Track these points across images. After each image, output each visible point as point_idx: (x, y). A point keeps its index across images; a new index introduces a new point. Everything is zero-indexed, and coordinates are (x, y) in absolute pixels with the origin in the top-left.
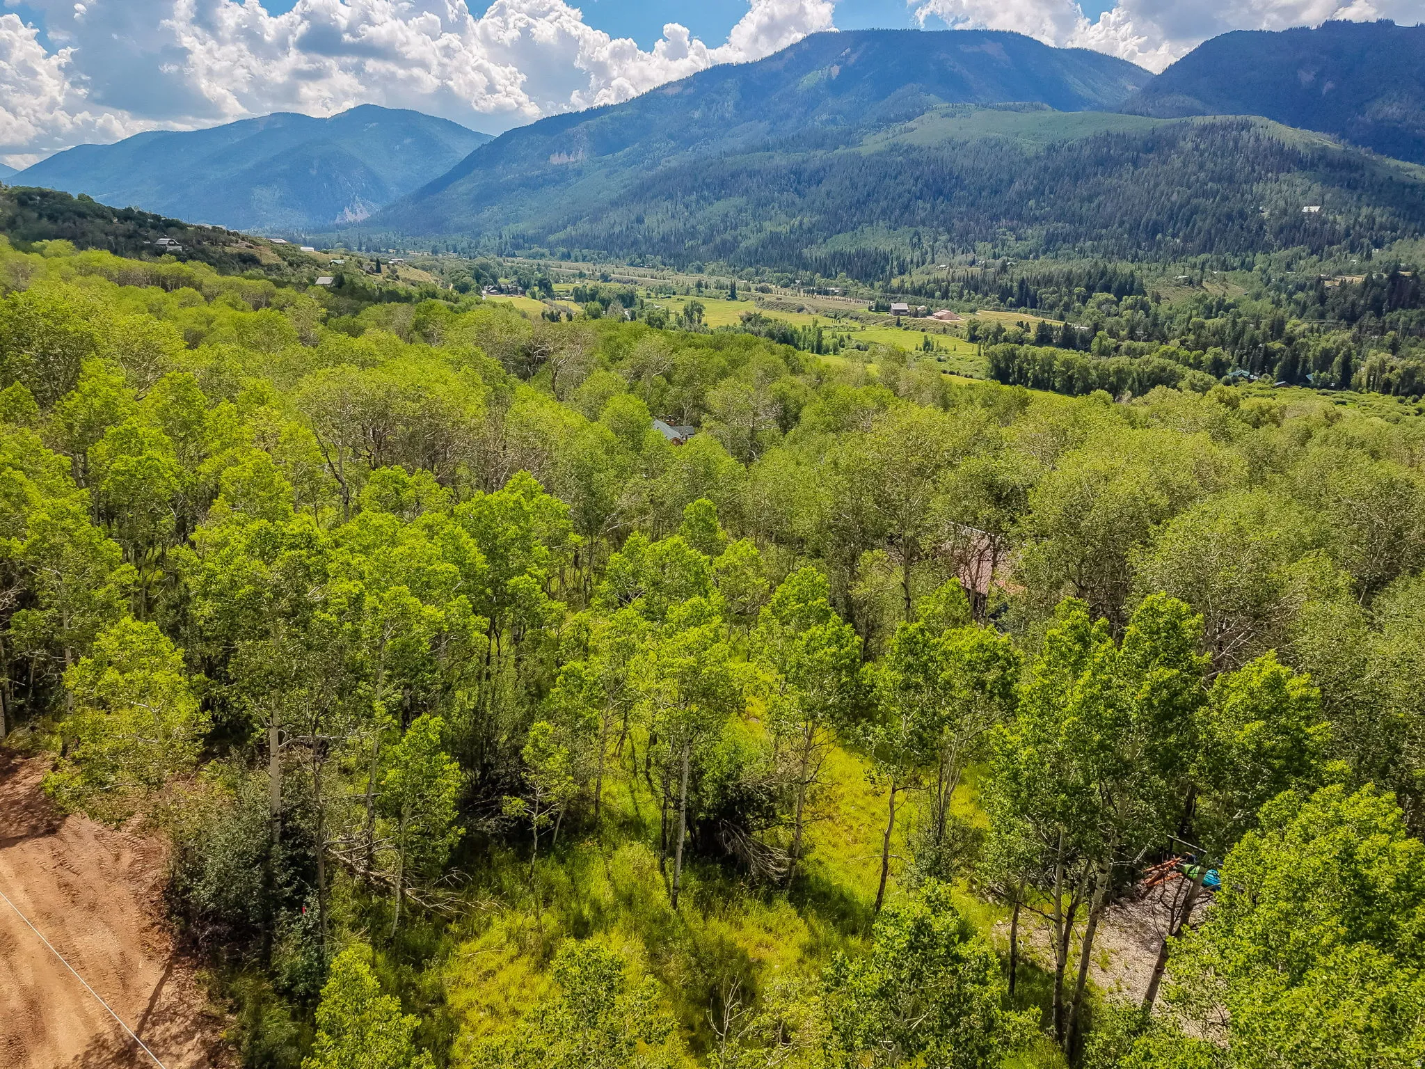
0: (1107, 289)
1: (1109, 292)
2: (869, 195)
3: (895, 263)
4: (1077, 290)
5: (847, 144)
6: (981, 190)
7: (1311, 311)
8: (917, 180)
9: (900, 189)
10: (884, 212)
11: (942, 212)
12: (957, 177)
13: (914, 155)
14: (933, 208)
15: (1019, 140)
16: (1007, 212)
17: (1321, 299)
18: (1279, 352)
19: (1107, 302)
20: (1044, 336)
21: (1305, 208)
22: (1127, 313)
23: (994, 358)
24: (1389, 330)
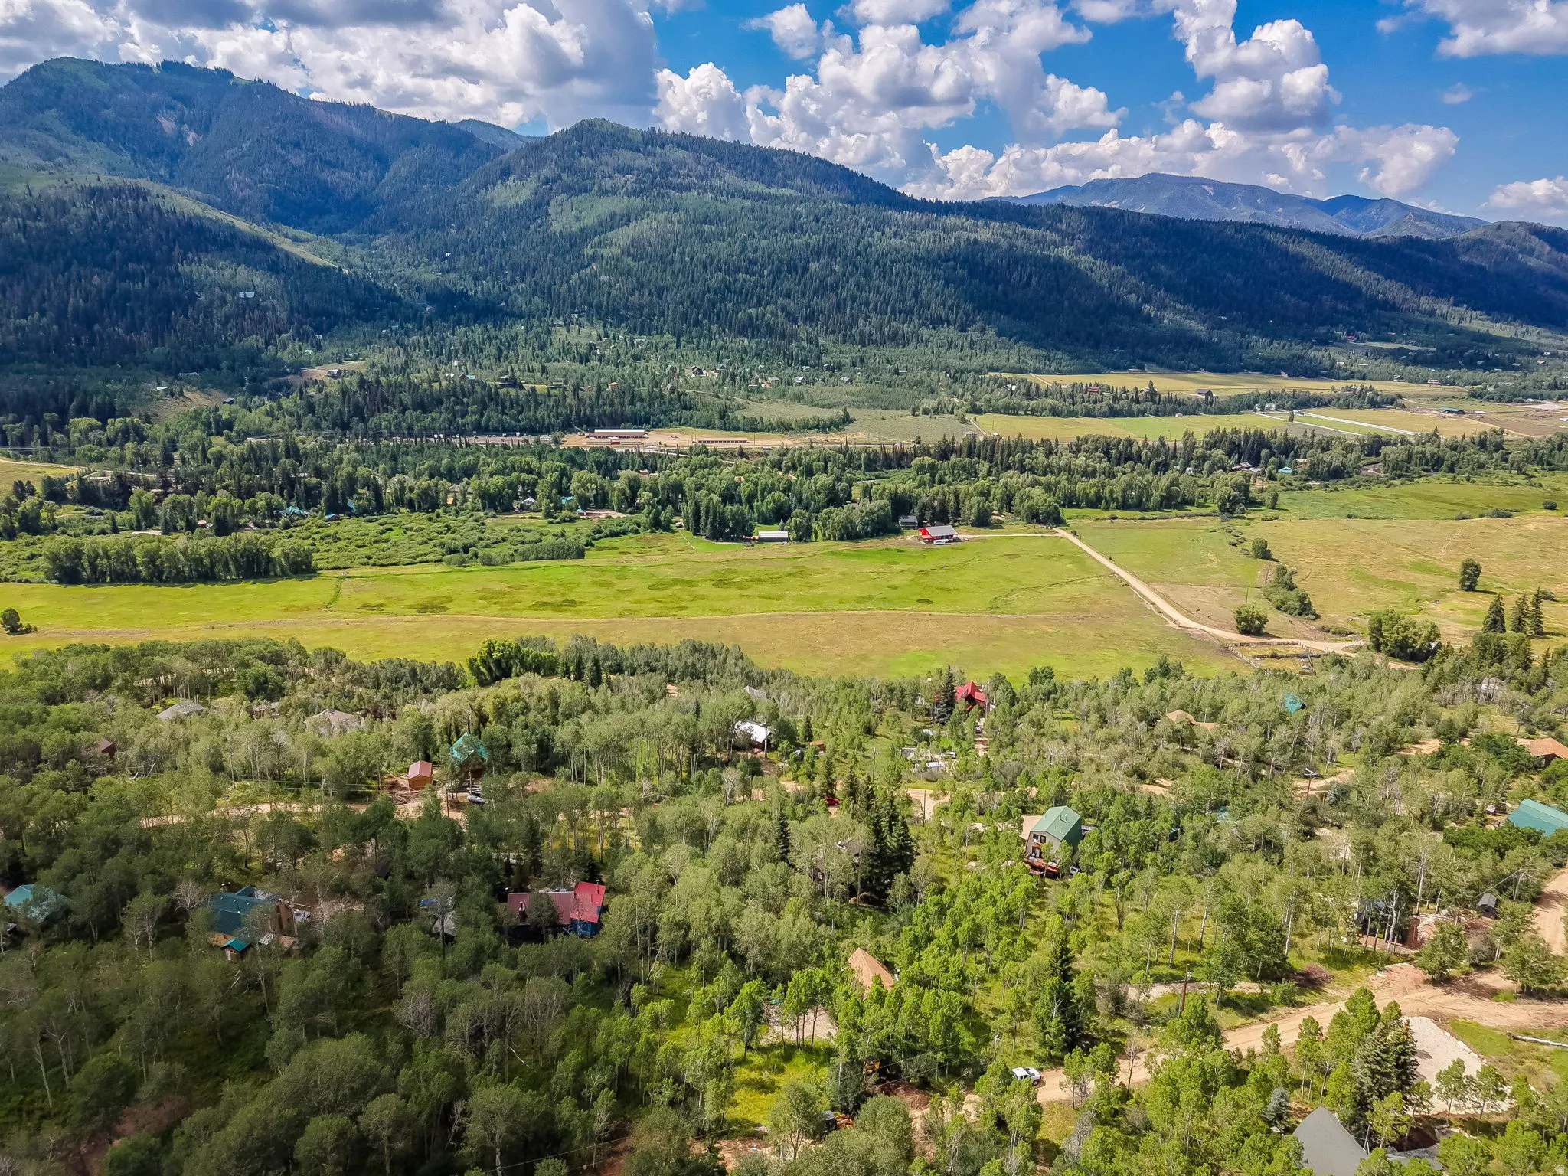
0: (83, 411)
1: (87, 415)
4: (47, 416)
7: (306, 422)
17: (311, 408)
18: (318, 486)
19: (91, 428)
20: (56, 493)
21: (242, 294)
22: (130, 446)
23: (54, 558)
24: (377, 435)
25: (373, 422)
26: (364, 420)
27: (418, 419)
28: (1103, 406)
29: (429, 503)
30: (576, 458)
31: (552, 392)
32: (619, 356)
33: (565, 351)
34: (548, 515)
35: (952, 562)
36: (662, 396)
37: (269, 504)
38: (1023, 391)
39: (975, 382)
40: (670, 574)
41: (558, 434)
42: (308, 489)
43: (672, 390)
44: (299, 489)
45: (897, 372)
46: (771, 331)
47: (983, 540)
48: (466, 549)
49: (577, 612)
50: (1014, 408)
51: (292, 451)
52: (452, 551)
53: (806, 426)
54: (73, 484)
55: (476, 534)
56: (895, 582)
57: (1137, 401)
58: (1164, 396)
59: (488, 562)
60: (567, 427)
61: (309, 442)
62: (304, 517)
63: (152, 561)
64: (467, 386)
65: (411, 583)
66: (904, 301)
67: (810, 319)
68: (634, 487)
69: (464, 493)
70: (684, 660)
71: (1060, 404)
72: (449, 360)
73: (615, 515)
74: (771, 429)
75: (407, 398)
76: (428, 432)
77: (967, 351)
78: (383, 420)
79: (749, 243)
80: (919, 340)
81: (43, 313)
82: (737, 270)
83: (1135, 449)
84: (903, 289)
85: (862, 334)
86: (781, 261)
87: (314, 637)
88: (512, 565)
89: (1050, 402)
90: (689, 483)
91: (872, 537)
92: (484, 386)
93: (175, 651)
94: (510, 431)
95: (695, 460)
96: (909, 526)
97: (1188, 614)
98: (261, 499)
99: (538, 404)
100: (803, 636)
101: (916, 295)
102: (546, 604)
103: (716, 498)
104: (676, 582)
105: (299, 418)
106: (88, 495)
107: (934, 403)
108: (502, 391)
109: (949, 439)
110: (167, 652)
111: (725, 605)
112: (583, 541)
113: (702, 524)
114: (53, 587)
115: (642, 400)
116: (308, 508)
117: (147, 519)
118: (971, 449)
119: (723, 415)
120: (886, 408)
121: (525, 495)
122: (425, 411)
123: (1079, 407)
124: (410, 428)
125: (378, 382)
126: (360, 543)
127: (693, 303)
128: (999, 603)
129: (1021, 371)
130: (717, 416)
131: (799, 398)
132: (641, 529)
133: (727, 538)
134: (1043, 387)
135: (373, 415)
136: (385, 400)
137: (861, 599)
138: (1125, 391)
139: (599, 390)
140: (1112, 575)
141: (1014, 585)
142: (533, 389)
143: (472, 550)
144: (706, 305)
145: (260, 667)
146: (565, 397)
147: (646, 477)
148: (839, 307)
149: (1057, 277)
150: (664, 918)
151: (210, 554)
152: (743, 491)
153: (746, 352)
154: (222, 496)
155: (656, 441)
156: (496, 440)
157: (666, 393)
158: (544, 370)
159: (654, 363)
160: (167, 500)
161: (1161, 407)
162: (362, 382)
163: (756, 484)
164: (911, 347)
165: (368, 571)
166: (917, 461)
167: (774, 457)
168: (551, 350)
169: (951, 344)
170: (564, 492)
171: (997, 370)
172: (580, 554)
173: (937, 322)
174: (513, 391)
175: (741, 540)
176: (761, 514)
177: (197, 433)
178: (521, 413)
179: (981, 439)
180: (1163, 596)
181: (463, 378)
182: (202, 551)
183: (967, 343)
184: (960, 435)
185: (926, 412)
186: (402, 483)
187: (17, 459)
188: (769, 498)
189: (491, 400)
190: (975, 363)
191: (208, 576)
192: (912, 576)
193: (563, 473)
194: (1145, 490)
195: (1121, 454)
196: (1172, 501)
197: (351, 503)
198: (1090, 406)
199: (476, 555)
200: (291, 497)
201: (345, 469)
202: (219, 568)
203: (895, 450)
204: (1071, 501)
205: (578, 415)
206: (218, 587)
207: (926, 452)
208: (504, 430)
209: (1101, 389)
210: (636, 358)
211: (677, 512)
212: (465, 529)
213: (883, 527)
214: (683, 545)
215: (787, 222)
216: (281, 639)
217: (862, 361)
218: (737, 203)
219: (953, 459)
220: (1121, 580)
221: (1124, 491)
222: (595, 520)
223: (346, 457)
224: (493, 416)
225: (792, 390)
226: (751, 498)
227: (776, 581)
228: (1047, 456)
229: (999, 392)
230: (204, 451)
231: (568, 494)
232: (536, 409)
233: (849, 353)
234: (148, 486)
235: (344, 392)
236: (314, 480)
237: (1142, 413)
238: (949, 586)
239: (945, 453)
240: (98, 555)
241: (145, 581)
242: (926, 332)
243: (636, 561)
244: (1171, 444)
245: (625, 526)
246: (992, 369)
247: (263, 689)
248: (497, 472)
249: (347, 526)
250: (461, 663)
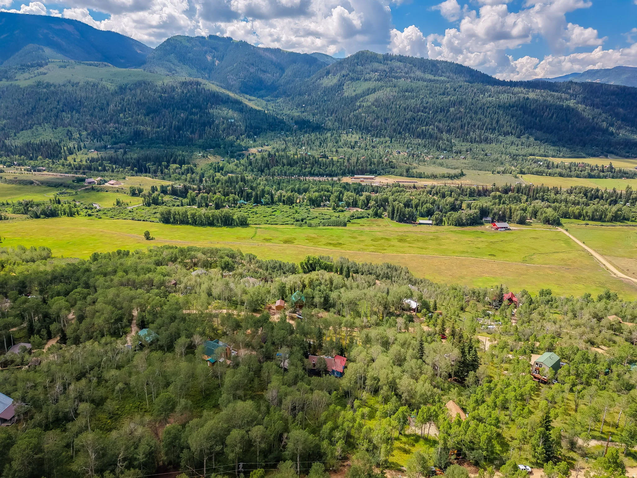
0: (174, 162)
1: (176, 163)
2: (33, 109)
3: (65, 148)
4: (163, 163)
5: (8, 79)
6: (94, 108)
7: (248, 169)
8: (58, 102)
9: (51, 107)
10: (45, 119)
11: (78, 119)
12: (80, 101)
13: (52, 88)
14: (72, 117)
15: (104, 83)
16: (111, 119)
17: (251, 164)
18: (251, 193)
19: (177, 168)
20: (164, 191)
21: (230, 121)
22: (189, 175)
23: (162, 214)
24: (273, 175)
25: (272, 170)
26: (269, 169)
27: (289, 170)
28: (586, 173)
29: (290, 202)
30: (346, 187)
31: (339, 160)
32: (366, 146)
33: (345, 144)
34: (334, 209)
35: (507, 239)
36: (383, 163)
37: (234, 199)
38: (545, 165)
39: (523, 160)
40: (380, 235)
41: (340, 177)
42: (248, 194)
43: (387, 160)
44: (245, 194)
45: (486, 155)
46: (431, 136)
47: (522, 230)
48: (302, 220)
49: (342, 248)
50: (541, 172)
51: (243, 180)
52: (297, 221)
53: (443, 177)
54: (170, 188)
55: (306, 215)
56: (479, 246)
57: (603, 172)
58: (617, 169)
59: (310, 225)
60: (344, 174)
61: (249, 177)
62: (246, 204)
63: (193, 217)
64: (307, 157)
65: (282, 232)
66: (492, 125)
67: (449, 131)
68: (368, 199)
69: (303, 199)
70: (383, 271)
71: (564, 172)
72: (302, 147)
73: (360, 210)
74: (428, 177)
75: (285, 161)
76: (292, 174)
77: (520, 147)
78: (275, 169)
79: (424, 100)
80: (497, 141)
81: (164, 127)
82: (418, 111)
83: (600, 193)
84: (492, 119)
85: (471, 138)
86: (437, 107)
87: (246, 249)
88: (319, 227)
89: (558, 170)
90: (391, 198)
91: (470, 225)
92: (314, 157)
93: (198, 250)
94: (322, 175)
95: (394, 189)
96: (487, 222)
97: (622, 271)
98: (231, 197)
99: (333, 165)
100: (436, 266)
101: (497, 122)
102: (330, 244)
103: (402, 205)
104: (382, 238)
105: (246, 167)
106: (174, 192)
107: (502, 169)
108: (320, 159)
109: (509, 185)
110: (196, 250)
111: (402, 250)
112: (346, 220)
113: (395, 215)
114: (161, 224)
115: (374, 164)
116: (247, 201)
117: (193, 202)
118: (519, 190)
119: (408, 170)
120: (480, 170)
121: (326, 200)
122: (291, 166)
123: (573, 173)
124: (285, 173)
125: (275, 154)
126: (265, 215)
127: (398, 125)
128: (527, 259)
129: (545, 156)
130: (405, 171)
131: (441, 165)
132: (369, 216)
133: (405, 222)
134: (555, 164)
135: (272, 167)
136: (277, 162)
137: (463, 252)
138: (597, 166)
139: (358, 160)
140: (584, 250)
141: (535, 251)
142: (332, 159)
143: (304, 221)
144: (404, 125)
145: (227, 259)
146: (344, 162)
147: (373, 195)
148: (462, 127)
149: (566, 114)
150: (369, 375)
151: (213, 216)
152: (414, 202)
153: (419, 145)
154: (218, 195)
155: (379, 181)
156: (316, 178)
157: (384, 161)
158: (337, 151)
159: (381, 149)
160: (200, 195)
161: (615, 175)
162: (269, 154)
163: (419, 200)
164: (494, 144)
165: (267, 226)
166: (493, 194)
167: (428, 189)
168: (340, 143)
169: (512, 143)
170: (340, 200)
171: (534, 155)
172: (345, 225)
173: (506, 134)
174: (324, 160)
175: (411, 223)
176: (421, 213)
177: (211, 171)
178: (326, 168)
179: (524, 185)
180: (610, 262)
181: (306, 154)
182: (210, 215)
183: (520, 143)
184: (514, 183)
185: (498, 173)
186: (281, 194)
187: (153, 178)
188: (425, 206)
189: (316, 163)
190: (523, 152)
191: (211, 224)
192: (487, 244)
193: (341, 192)
194: (604, 213)
195: (593, 195)
196: (618, 218)
197: (263, 200)
198: (579, 173)
199: (306, 223)
200: (242, 197)
201: (261, 187)
202: (215, 221)
203: (483, 188)
204: (566, 215)
205: (348, 169)
206: (214, 228)
207: (498, 190)
208: (320, 175)
209: (584, 165)
210: (374, 147)
211: (385, 210)
212: (302, 213)
213: (475, 221)
214: (386, 224)
215: (442, 91)
216: (235, 249)
217: (471, 150)
218: (420, 83)
219: (510, 193)
220: (588, 253)
221: (593, 212)
222: (352, 212)
223: (262, 183)
224: (316, 169)
225: (439, 161)
226: (417, 206)
227: (425, 241)
228: (555, 195)
229: (534, 165)
230: (213, 178)
231: (342, 201)
232: (333, 167)
233: (465, 146)
234: (194, 190)
235: (263, 158)
236: (250, 191)
237: (605, 177)
238: (505, 249)
239: (506, 191)
240: (176, 214)
241: (190, 224)
242: (501, 138)
243: (367, 229)
244: (619, 192)
245: (363, 215)
246: (531, 155)
247: (227, 267)
248: (316, 191)
249: (260, 209)
250: (298, 264)
